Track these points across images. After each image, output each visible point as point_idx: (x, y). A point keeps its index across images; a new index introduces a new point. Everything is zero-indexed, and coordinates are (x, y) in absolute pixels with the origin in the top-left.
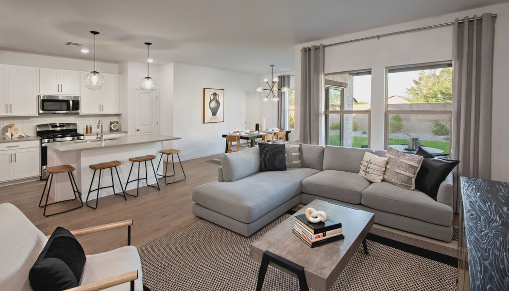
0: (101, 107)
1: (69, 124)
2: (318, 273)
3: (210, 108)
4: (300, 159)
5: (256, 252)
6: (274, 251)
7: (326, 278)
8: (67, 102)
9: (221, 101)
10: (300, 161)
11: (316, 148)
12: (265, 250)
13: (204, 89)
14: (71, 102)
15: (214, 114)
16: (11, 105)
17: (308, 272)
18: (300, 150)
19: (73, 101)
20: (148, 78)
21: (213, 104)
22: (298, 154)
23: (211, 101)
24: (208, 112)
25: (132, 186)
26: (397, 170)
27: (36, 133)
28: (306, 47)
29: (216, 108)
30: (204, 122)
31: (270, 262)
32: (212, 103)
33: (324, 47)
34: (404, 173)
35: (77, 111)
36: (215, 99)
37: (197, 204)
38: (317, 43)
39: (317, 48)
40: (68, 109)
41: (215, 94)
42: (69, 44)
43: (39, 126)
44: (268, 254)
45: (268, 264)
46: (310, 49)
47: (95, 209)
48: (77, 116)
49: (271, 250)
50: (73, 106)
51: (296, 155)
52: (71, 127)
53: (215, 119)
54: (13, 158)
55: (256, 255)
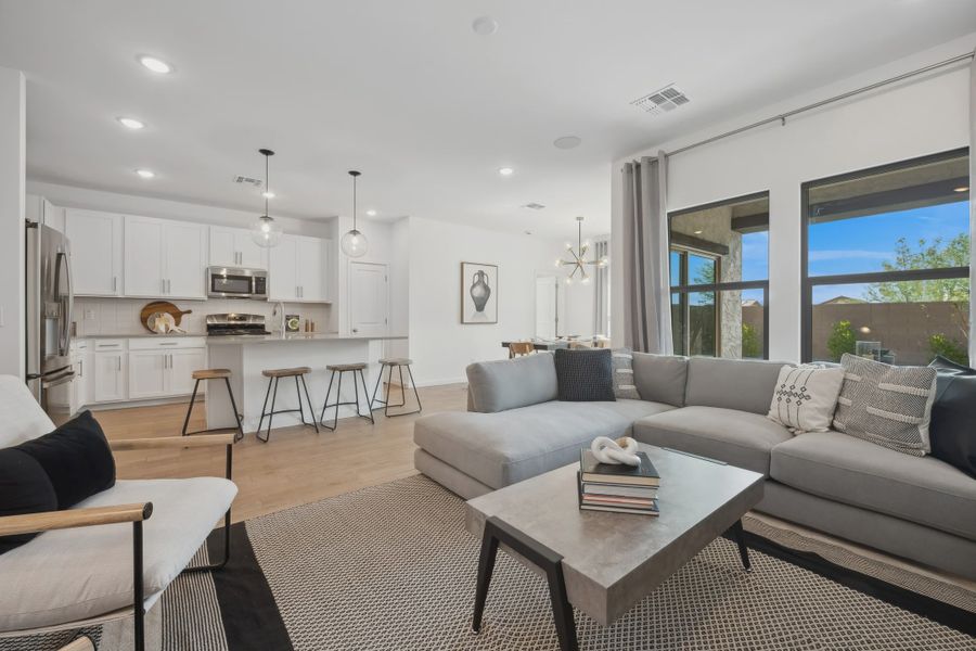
0: (299, 290)
1: (256, 317)
2: (591, 574)
3: (473, 297)
4: (634, 384)
5: (476, 519)
6: (509, 519)
7: (607, 586)
8: (249, 279)
9: (492, 286)
10: (634, 387)
11: (668, 361)
12: (490, 515)
13: (462, 264)
14: (254, 279)
15: (480, 306)
16: (169, 282)
17: (570, 568)
18: (633, 364)
19: (258, 279)
20: (354, 232)
21: (478, 291)
22: (631, 371)
23: (474, 286)
24: (470, 305)
25: (329, 416)
26: (871, 410)
27: (205, 329)
28: (631, 161)
29: (482, 298)
30: (462, 322)
31: (501, 544)
32: (475, 290)
33: (666, 156)
34: (890, 415)
35: (262, 296)
36: (481, 281)
37: (423, 450)
38: (653, 153)
39: (653, 162)
40: (250, 291)
41: (481, 274)
42: (240, 180)
43: (210, 317)
44: (494, 523)
45: (497, 546)
46: (638, 166)
47: (265, 442)
48: (263, 303)
49: (504, 517)
50: (255, 286)
51: (626, 374)
52: (258, 322)
53: (480, 317)
54: (167, 363)
55: (475, 525)
